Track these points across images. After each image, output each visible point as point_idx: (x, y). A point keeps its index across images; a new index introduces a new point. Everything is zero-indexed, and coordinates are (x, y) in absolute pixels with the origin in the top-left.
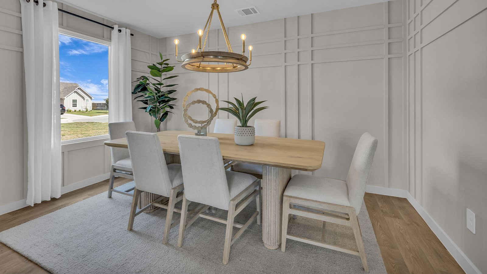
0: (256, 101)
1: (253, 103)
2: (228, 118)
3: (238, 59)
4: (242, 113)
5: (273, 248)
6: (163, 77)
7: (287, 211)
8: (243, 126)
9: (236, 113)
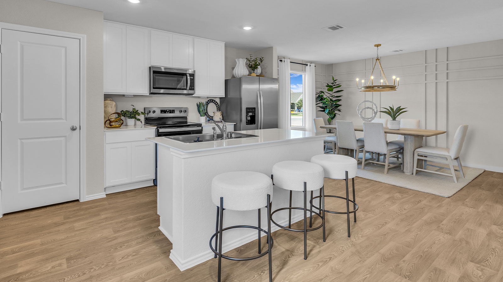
0: (401, 108)
1: (399, 109)
2: (380, 118)
3: (391, 88)
4: (393, 114)
5: (409, 174)
6: (334, 91)
7: (416, 157)
8: (393, 120)
9: (389, 113)
